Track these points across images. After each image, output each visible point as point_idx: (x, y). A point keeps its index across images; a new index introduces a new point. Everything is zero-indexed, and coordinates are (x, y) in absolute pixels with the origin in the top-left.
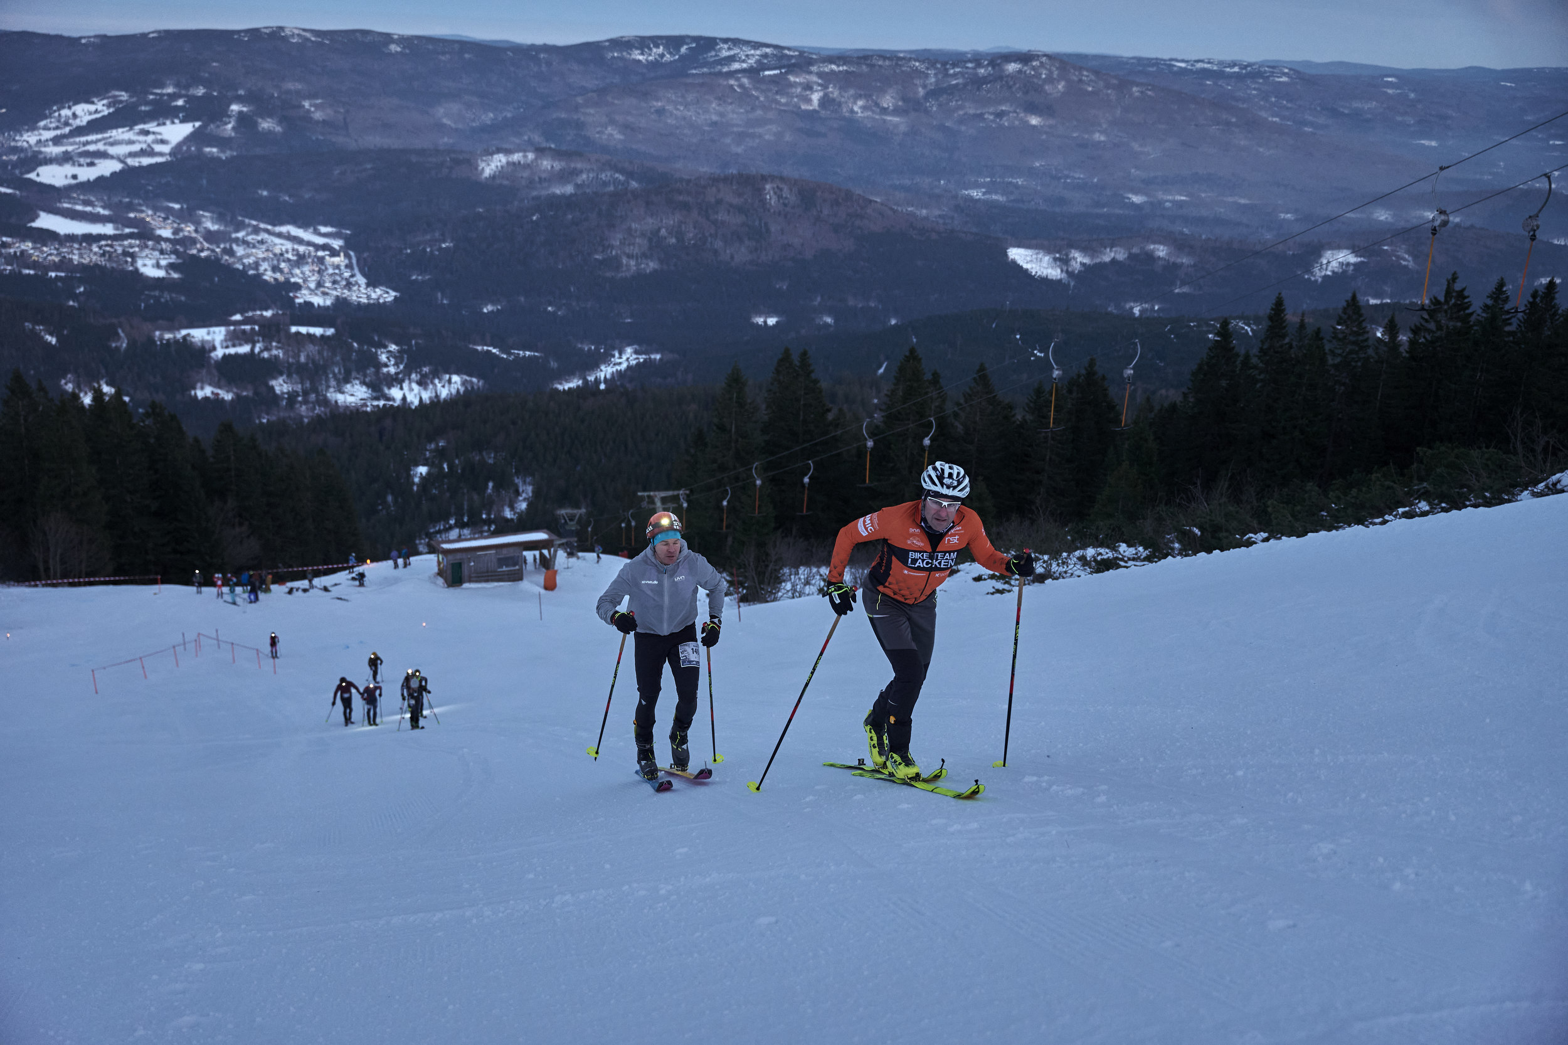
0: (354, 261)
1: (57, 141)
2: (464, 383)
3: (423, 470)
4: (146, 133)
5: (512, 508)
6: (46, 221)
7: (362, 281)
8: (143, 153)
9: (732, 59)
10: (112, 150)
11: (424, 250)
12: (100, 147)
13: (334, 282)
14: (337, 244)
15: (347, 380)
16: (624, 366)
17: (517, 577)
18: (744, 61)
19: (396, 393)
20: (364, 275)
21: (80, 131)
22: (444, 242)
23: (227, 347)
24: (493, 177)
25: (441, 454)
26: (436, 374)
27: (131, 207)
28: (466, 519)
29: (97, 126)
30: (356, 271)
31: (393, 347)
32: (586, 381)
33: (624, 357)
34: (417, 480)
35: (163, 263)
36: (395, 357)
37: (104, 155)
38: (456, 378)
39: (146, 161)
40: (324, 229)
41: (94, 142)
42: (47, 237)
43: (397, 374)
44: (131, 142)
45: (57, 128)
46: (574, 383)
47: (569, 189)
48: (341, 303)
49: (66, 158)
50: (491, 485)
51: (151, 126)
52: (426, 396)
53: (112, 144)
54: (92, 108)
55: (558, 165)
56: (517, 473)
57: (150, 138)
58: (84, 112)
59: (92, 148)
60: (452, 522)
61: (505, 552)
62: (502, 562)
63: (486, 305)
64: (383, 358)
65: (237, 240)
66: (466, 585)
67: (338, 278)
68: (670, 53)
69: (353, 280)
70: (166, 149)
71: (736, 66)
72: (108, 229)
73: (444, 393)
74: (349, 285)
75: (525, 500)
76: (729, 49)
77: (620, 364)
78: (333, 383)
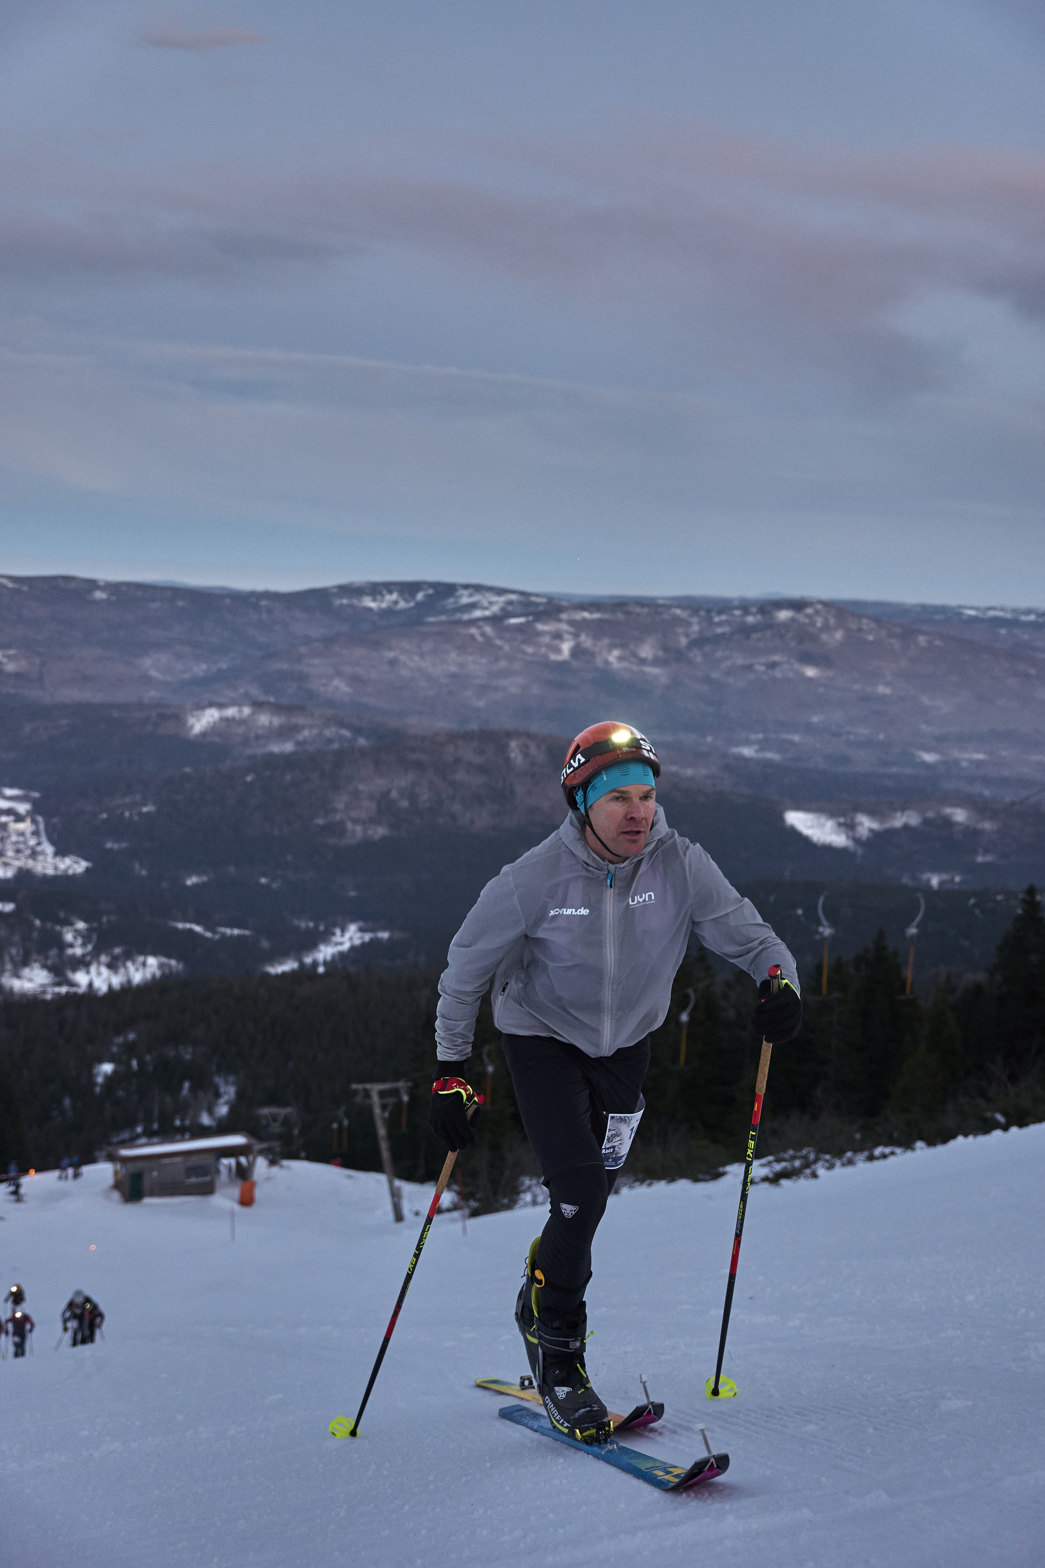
0: (42, 827)
2: (161, 966)
3: (107, 1068)
5: (211, 1112)
7: (49, 849)
9: (473, 606)
11: (122, 814)
13: (18, 851)
14: (22, 808)
15: (25, 962)
16: (346, 946)
17: (207, 1190)
18: (486, 608)
19: (81, 978)
20: (52, 842)
22: (145, 805)
24: (204, 734)
25: (130, 1049)
26: (128, 956)
28: (155, 1126)
30: (44, 838)
31: (81, 925)
32: (302, 964)
33: (347, 935)
34: (100, 1080)
36: (83, 937)
38: (152, 961)
40: (9, 792)
43: (84, 956)
46: (288, 966)
47: (288, 747)
48: (24, 875)
50: (187, 1085)
52: (117, 981)
55: (277, 721)
56: (219, 1070)
60: (139, 1129)
61: (195, 1160)
62: (192, 1171)
63: (190, 876)
64: (69, 937)
66: (147, 1200)
67: (22, 846)
68: (405, 600)
69: (39, 849)
71: (478, 614)
73: (137, 977)
74: (34, 854)
75: (226, 1103)
76: (470, 595)
77: (341, 944)
78: (9, 966)
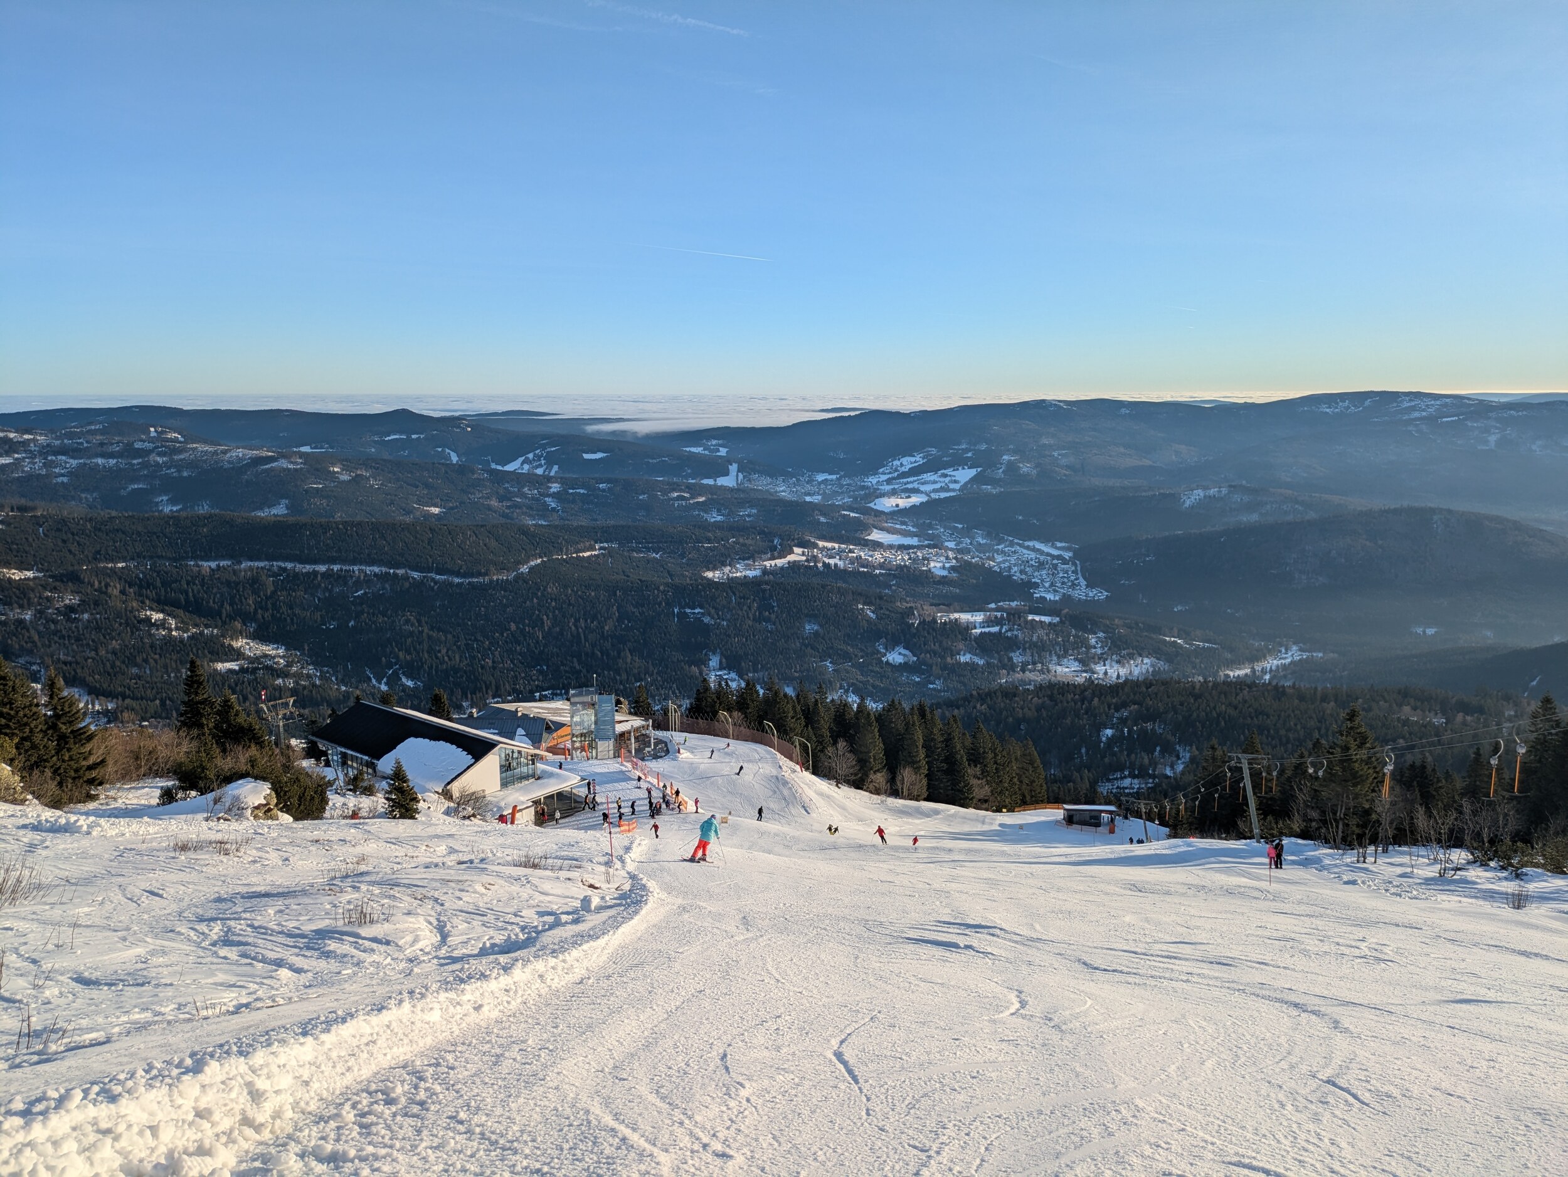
0: (1079, 568)
1: (889, 482)
2: (1152, 665)
3: (1109, 732)
4: (945, 476)
5: (1172, 767)
6: (876, 536)
7: (1083, 583)
8: (942, 489)
9: (1413, 409)
10: (922, 488)
11: (1132, 561)
12: (915, 485)
13: (1063, 583)
14: (1067, 555)
15: (1065, 655)
16: (1289, 660)
17: (1098, 825)
18: (1424, 410)
19: (1100, 669)
20: (1085, 578)
21: (904, 475)
22: (1148, 556)
23: (984, 627)
24: (1192, 507)
25: (1123, 721)
26: (1131, 656)
27: (930, 526)
28: (1137, 772)
29: (915, 471)
30: (1080, 575)
31: (1101, 635)
32: (1253, 671)
33: (1290, 654)
34: (1104, 739)
35: (947, 565)
36: (1102, 642)
37: (916, 491)
38: (1146, 660)
39: (943, 495)
40: (1059, 544)
41: (912, 482)
42: (877, 545)
43: (1102, 654)
44: (935, 482)
45: (890, 473)
46: (1242, 672)
47: (1254, 517)
48: (1066, 599)
49: (894, 493)
50: (1158, 749)
51: (949, 471)
52: (1123, 672)
53: (923, 484)
54: (913, 459)
55: (1246, 499)
56: (1179, 743)
57: (947, 479)
58: (907, 463)
59: (910, 486)
60: (1127, 773)
61: (1093, 814)
62: (1091, 817)
63: (1177, 606)
64: (1093, 641)
65: (997, 551)
66: (1074, 826)
67: (1066, 580)
68: (1355, 406)
69: (1076, 582)
70: (957, 486)
71: (1416, 414)
72: (914, 541)
73: (1136, 672)
74: (1074, 586)
75: (1183, 763)
76: (1411, 400)
77: (1285, 658)
78: (1055, 658)
